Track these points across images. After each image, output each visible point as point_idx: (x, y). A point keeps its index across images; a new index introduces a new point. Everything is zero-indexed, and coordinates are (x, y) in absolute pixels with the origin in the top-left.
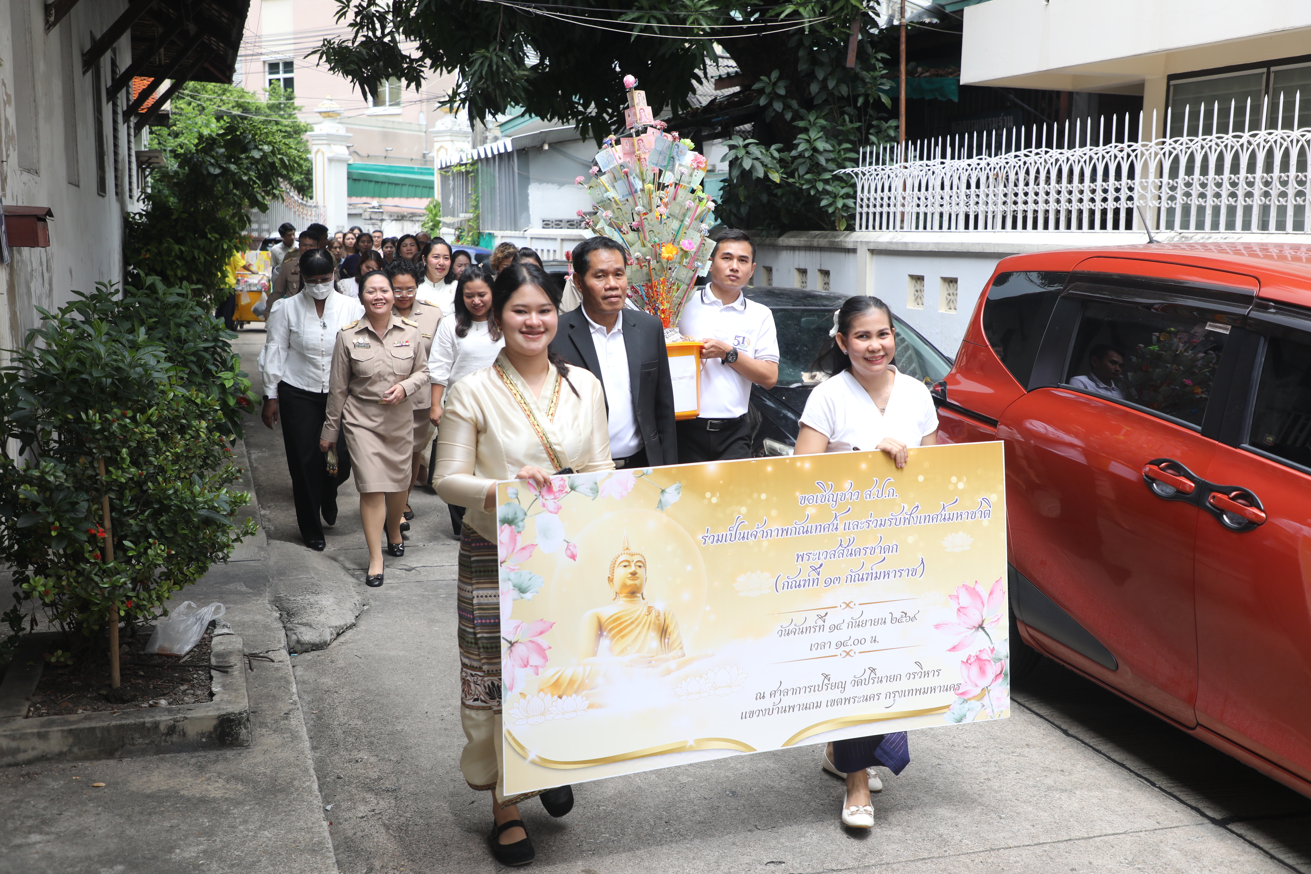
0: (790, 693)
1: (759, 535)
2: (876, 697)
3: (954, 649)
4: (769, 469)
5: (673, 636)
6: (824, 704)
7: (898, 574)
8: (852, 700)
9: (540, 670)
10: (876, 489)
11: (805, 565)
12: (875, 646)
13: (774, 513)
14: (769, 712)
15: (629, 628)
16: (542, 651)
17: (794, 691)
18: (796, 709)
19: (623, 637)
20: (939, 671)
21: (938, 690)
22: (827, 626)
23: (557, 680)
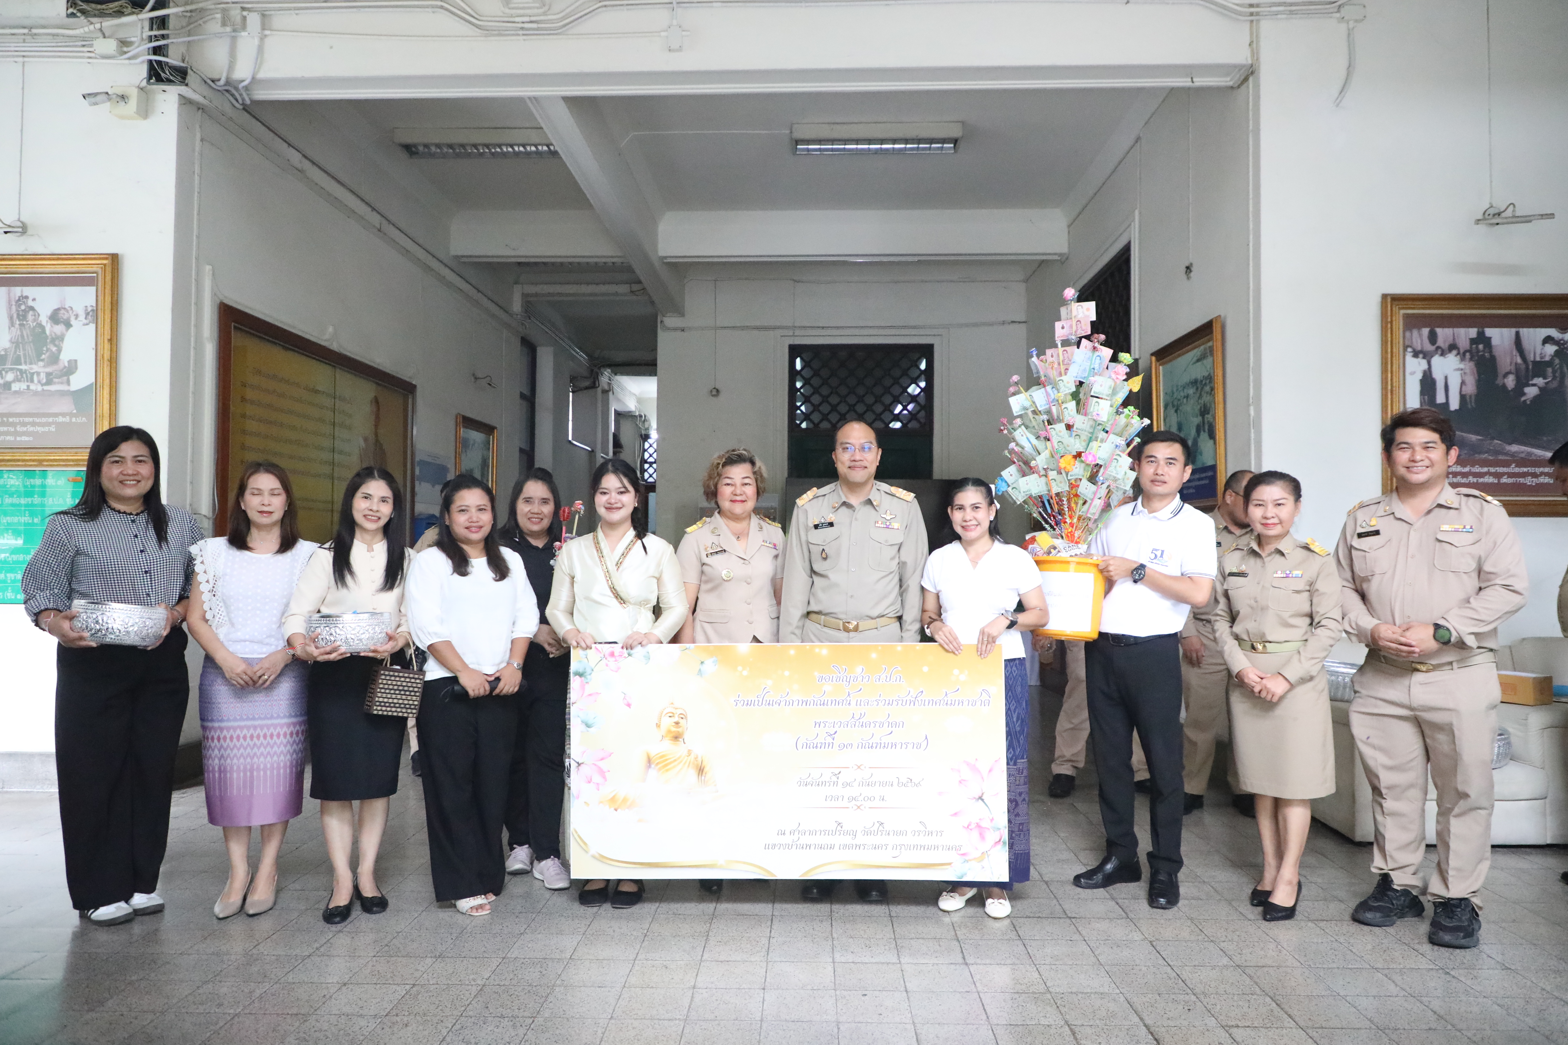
0: (807, 833)
1: (783, 703)
2: (884, 847)
3: (956, 814)
4: (792, 652)
5: (709, 775)
6: (837, 847)
8: (862, 847)
10: (884, 675)
11: (822, 731)
12: (882, 804)
13: (795, 687)
14: (789, 847)
15: (672, 765)
16: (602, 773)
17: (811, 833)
18: (812, 847)
19: (667, 770)
20: (941, 832)
21: (940, 849)
22: (840, 782)
23: (614, 797)
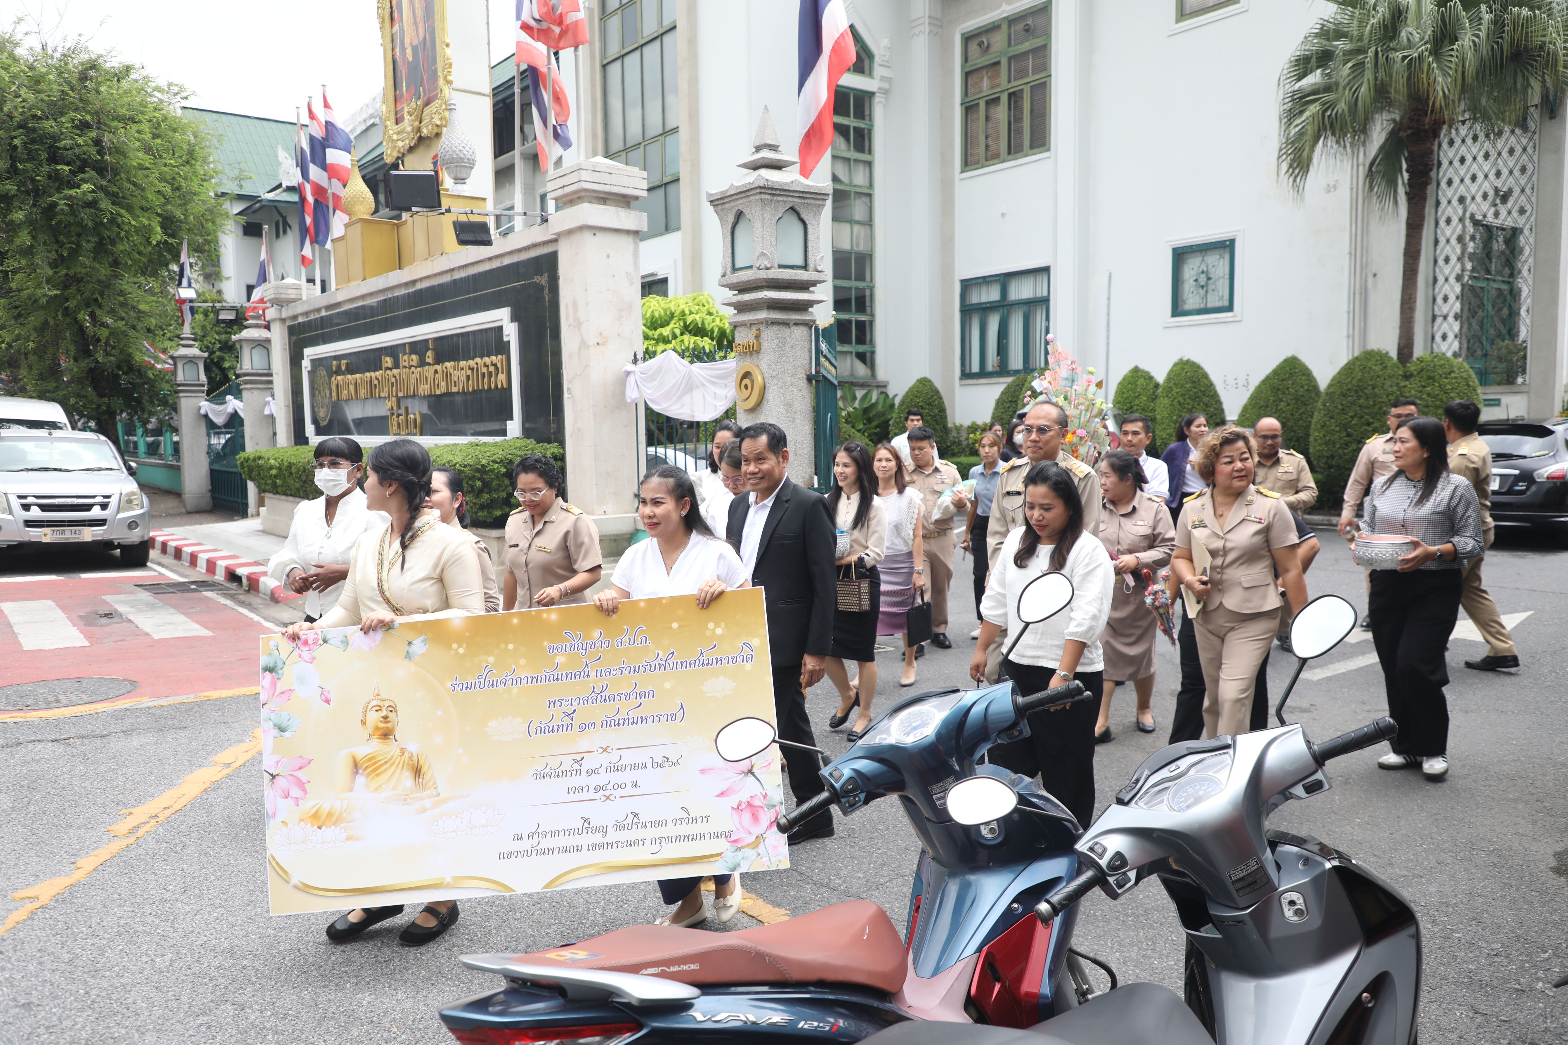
0: (549, 835)
1: (508, 683)
2: (641, 843)
3: (722, 794)
4: (517, 621)
5: (427, 777)
6: (585, 848)
7: (657, 719)
8: (615, 845)
9: (300, 802)
10: (627, 637)
11: (558, 711)
12: (635, 791)
13: (522, 662)
14: (527, 853)
15: (384, 768)
16: (301, 785)
17: (553, 834)
18: (556, 851)
19: (378, 775)
20: (707, 817)
21: (707, 837)
22: (584, 770)
23: (317, 812)
